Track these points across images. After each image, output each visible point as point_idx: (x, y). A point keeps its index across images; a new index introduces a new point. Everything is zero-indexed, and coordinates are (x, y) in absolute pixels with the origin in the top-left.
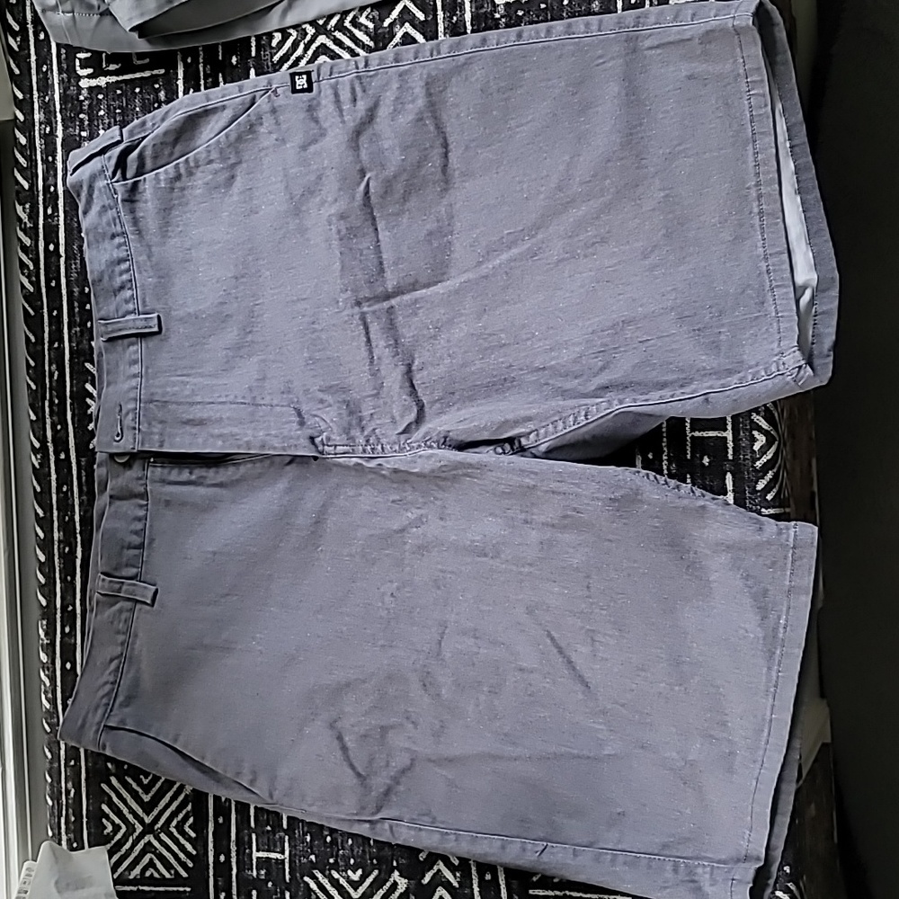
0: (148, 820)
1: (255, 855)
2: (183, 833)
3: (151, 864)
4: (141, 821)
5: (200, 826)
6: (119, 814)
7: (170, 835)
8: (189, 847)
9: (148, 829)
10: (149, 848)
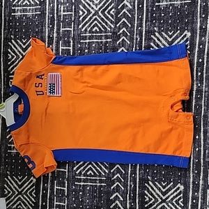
0: (20, 190)
1: (55, 203)
2: (32, 195)
3: (20, 204)
4: (18, 191)
5: (37, 193)
6: (10, 188)
7: (27, 196)
8: (33, 200)
9: (20, 193)
10: (19, 199)
